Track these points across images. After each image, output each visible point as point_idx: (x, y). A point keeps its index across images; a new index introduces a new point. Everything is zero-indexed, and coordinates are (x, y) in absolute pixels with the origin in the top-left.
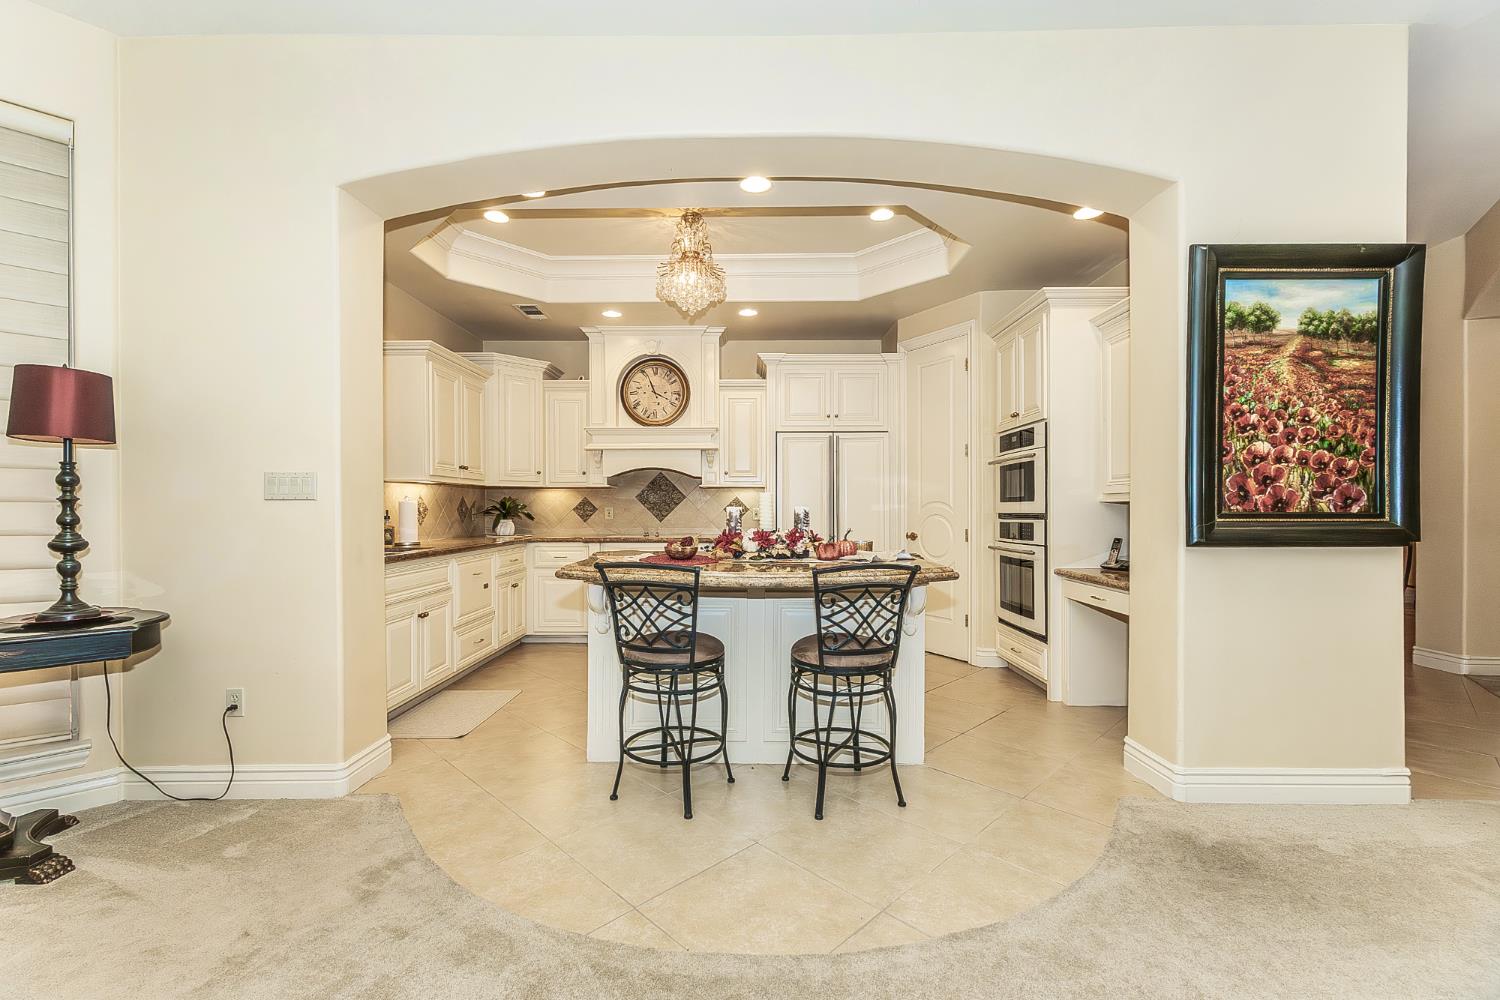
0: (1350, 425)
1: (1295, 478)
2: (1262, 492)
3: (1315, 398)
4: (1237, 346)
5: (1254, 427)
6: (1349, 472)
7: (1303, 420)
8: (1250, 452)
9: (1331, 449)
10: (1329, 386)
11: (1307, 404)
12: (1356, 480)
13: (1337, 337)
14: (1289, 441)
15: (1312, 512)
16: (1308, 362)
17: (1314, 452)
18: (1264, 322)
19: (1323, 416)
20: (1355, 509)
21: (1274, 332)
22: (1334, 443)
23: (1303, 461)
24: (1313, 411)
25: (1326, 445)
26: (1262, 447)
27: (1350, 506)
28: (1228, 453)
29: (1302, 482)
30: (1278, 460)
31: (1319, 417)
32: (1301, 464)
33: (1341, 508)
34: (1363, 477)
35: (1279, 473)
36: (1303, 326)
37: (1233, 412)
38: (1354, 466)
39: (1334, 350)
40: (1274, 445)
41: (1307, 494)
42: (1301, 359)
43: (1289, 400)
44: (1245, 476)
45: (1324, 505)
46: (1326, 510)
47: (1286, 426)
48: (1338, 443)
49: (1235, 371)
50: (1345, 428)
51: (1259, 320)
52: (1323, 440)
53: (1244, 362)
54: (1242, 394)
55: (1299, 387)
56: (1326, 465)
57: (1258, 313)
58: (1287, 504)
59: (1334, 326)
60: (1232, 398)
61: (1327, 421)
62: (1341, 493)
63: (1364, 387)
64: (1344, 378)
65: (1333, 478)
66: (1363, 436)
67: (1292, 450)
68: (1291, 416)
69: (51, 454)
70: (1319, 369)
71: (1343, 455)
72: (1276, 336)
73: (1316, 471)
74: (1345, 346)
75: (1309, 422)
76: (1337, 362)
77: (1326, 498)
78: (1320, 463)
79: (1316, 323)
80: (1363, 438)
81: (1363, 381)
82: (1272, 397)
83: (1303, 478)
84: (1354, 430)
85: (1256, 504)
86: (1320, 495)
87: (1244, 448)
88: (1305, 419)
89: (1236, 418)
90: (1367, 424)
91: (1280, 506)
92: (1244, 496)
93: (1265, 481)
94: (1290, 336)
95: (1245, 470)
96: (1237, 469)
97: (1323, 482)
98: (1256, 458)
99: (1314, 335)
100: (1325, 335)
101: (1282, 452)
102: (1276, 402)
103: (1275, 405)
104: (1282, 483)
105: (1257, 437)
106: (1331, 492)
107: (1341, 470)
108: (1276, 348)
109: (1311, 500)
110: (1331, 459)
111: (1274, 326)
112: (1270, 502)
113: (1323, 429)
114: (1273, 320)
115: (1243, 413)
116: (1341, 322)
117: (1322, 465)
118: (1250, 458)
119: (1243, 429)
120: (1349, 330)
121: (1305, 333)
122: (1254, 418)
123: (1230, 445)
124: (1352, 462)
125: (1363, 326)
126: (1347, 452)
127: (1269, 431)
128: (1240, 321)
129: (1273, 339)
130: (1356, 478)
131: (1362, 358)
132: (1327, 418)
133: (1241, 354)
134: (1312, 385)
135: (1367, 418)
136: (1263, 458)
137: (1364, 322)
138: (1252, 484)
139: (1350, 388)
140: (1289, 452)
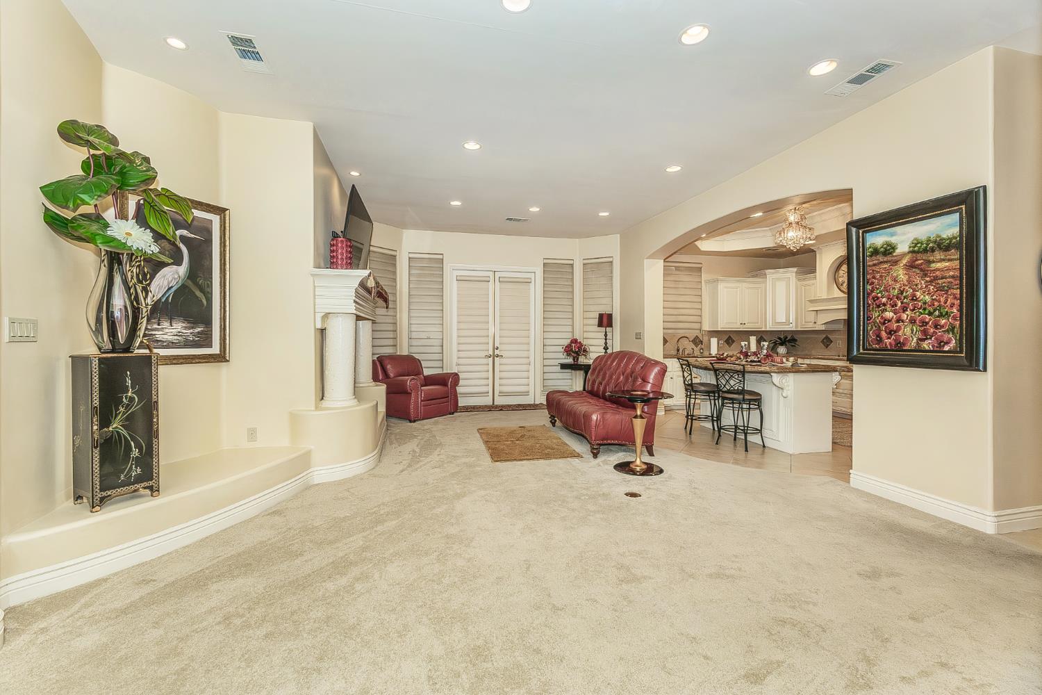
0: (942, 299)
1: (908, 330)
2: (889, 338)
3: (919, 287)
4: (874, 265)
5: (884, 305)
6: (942, 327)
7: (912, 299)
8: (882, 317)
9: (930, 314)
10: (928, 279)
11: (914, 290)
12: (948, 331)
13: (933, 250)
14: (904, 311)
15: (918, 349)
16: (916, 268)
17: (919, 316)
18: (889, 250)
19: (924, 296)
20: (946, 348)
21: (894, 254)
22: (932, 310)
23: (913, 321)
24: (918, 294)
25: (927, 312)
26: (889, 315)
27: (944, 346)
28: (871, 318)
29: (912, 333)
30: (898, 321)
31: (922, 296)
32: (912, 323)
33: (937, 347)
34: (952, 329)
35: (899, 328)
36: (911, 249)
37: (873, 298)
38: (946, 323)
39: (931, 258)
40: (895, 313)
41: (915, 339)
42: (911, 266)
43: (904, 289)
44: (879, 329)
45: (926, 345)
46: (927, 348)
47: (902, 303)
48: (935, 310)
49: (874, 278)
50: (940, 302)
51: (886, 250)
52: (925, 309)
53: (878, 272)
54: (878, 289)
55: (909, 281)
56: (927, 323)
57: (885, 246)
58: (904, 344)
59: (931, 245)
60: (872, 291)
61: (928, 298)
62: (936, 339)
63: (953, 277)
64: (938, 273)
65: (932, 330)
66: (952, 306)
67: (906, 316)
68: (905, 298)
69: (603, 329)
70: (921, 270)
71: (938, 317)
72: (896, 256)
73: (920, 326)
74: (938, 255)
75: (916, 300)
76: (933, 265)
77: (926, 342)
78: (923, 322)
79: (919, 245)
80: (952, 307)
81: (951, 273)
82: (894, 288)
83: (912, 330)
84: (946, 303)
85: (886, 344)
86: (923, 340)
87: (879, 316)
88: (914, 298)
89: (875, 301)
90: (955, 298)
91: (899, 346)
92: (879, 339)
93: (890, 333)
94: (904, 255)
95: (880, 327)
96: (876, 327)
97: (925, 332)
98: (886, 321)
99: (918, 252)
100: (925, 251)
101: (900, 317)
102: (896, 291)
103: (896, 292)
104: (900, 333)
105: (886, 310)
106: (931, 338)
107: (936, 326)
108: (896, 263)
109: (918, 343)
110: (930, 320)
111: (894, 252)
112: (893, 343)
113: (925, 303)
114: (894, 248)
115: (878, 298)
116: (935, 242)
117: (924, 323)
118: (882, 321)
119: (878, 306)
120: (942, 245)
121: (913, 252)
122: (884, 300)
123: (872, 315)
124: (944, 321)
125: (951, 242)
126: (941, 315)
127: (893, 307)
128: (876, 252)
129: (893, 258)
130: (947, 330)
131: (950, 260)
132: (927, 297)
133: (876, 268)
134: (917, 280)
135: (954, 295)
136: (889, 321)
137: (951, 239)
138: (884, 334)
139: (942, 278)
140: (904, 316)
